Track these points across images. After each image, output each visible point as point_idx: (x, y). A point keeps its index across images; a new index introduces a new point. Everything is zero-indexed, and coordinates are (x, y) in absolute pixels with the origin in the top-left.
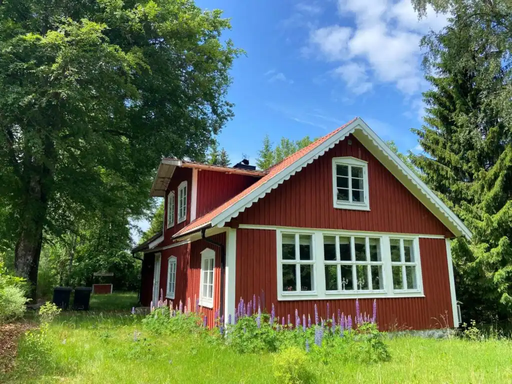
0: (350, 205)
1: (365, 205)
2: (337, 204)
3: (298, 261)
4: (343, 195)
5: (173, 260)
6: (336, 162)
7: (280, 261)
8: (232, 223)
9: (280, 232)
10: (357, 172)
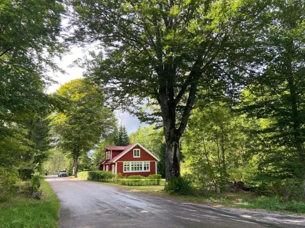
0: (137, 157)
1: (139, 157)
2: (134, 157)
3: (127, 167)
4: (135, 155)
5: (107, 166)
6: (134, 150)
7: (124, 167)
8: (116, 161)
9: (124, 162)
10: (138, 151)
